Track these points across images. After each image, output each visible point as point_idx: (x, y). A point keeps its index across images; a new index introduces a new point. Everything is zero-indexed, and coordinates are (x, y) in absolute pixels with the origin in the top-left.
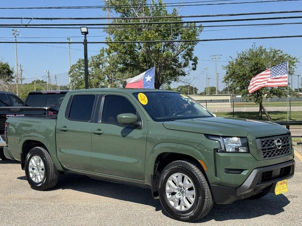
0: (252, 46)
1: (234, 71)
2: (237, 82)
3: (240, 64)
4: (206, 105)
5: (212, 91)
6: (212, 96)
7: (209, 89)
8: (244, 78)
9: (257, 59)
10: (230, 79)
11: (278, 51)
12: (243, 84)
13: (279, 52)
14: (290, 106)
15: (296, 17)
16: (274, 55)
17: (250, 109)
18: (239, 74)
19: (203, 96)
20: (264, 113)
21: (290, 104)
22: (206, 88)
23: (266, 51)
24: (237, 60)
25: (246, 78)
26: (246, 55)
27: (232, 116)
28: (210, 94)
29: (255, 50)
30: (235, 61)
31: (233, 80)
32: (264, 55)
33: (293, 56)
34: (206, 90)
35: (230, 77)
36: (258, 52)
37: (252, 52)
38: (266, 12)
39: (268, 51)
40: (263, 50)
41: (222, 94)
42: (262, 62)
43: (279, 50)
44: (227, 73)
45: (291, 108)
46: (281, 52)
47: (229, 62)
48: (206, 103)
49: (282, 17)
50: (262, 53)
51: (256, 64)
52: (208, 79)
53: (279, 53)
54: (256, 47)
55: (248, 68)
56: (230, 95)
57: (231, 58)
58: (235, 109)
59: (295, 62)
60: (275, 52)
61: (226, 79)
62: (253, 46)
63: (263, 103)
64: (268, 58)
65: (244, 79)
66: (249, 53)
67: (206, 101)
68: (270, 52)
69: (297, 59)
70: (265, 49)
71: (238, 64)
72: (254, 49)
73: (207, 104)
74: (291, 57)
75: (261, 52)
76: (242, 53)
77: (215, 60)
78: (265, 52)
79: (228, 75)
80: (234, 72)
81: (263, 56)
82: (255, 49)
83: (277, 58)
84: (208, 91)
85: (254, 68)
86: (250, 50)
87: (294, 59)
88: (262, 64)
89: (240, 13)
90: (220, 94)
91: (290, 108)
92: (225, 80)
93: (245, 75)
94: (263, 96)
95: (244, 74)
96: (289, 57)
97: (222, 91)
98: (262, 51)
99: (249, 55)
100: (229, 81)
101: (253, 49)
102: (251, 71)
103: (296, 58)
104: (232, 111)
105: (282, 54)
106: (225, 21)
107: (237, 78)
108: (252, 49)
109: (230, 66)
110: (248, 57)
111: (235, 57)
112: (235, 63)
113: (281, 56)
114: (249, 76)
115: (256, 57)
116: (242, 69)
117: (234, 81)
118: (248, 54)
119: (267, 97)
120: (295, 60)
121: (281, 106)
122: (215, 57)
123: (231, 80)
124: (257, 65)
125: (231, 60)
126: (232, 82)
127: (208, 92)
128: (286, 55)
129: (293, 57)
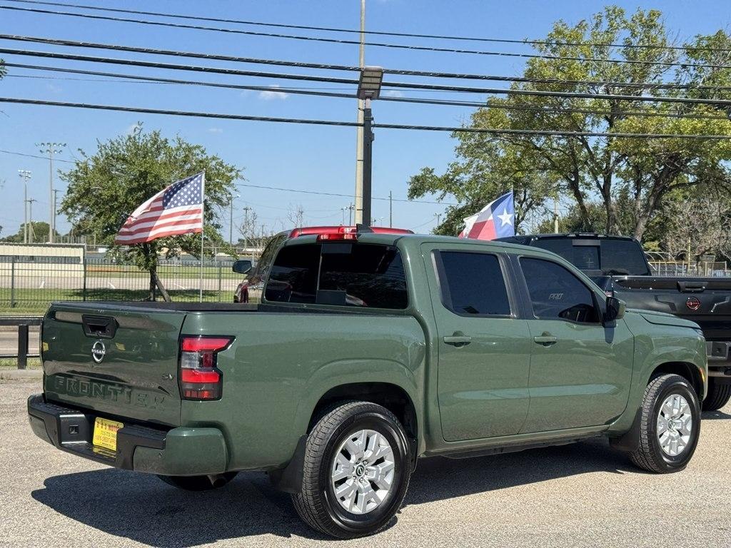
0: (135, 131)
1: (87, 186)
2: (97, 216)
3: (104, 171)
4: (13, 269)
5: (40, 234)
6: (40, 246)
7: (31, 229)
8: (113, 206)
9: (145, 163)
10: (80, 207)
11: (195, 148)
12: (112, 220)
13: (197, 151)
14: (220, 278)
15: (224, 72)
16: (186, 156)
17: (128, 283)
18: (101, 195)
19: (17, 245)
20: (159, 293)
21: (220, 273)
22: (23, 225)
23: (168, 145)
24: (96, 160)
25: (119, 207)
26: (121, 150)
27: (82, 299)
28: (34, 240)
29: (141, 141)
30: (91, 164)
31: (88, 209)
32: (162, 155)
33: (228, 163)
34: (23, 230)
35: (79, 200)
36: (149, 145)
37: (134, 144)
38: (154, 49)
39: (173, 145)
40: (162, 142)
41: (66, 242)
42: (155, 170)
43: (198, 147)
44: (70, 191)
45: (222, 282)
46: (203, 152)
47: (78, 164)
48: (13, 262)
49: (193, 66)
50: (158, 149)
51: (144, 175)
52: (28, 203)
53: (198, 155)
54: (142, 133)
55: (123, 182)
56: (83, 247)
57: (83, 153)
58: (90, 283)
59: (232, 178)
60: (190, 149)
61: (68, 207)
62: (137, 131)
63: (158, 269)
64: (172, 163)
65: (112, 209)
66: (128, 146)
67: (15, 259)
68: (178, 150)
69: (238, 171)
70: (166, 140)
71: (100, 170)
72: (139, 138)
73: (16, 265)
74: (224, 164)
75: (156, 146)
76: (109, 144)
77: (47, 155)
78: (165, 147)
79: (73, 195)
80: (88, 191)
81: (162, 158)
82: (142, 137)
83: (195, 164)
84: (28, 232)
85: (139, 185)
86: (130, 138)
87: (232, 170)
88: (156, 177)
89: (91, 43)
90: (60, 241)
91: (220, 281)
92: (65, 209)
93: (116, 200)
94: (158, 252)
95: (112, 196)
96: (221, 165)
97: (67, 235)
98: (158, 145)
99: (128, 150)
100: (77, 211)
101: (137, 137)
102: (131, 191)
103: (237, 168)
104: (82, 288)
105: (204, 157)
106: (50, 56)
107: (96, 203)
108: (134, 137)
109: (79, 174)
110: (124, 155)
111: (93, 152)
112: (91, 168)
113: (201, 162)
114: (126, 202)
115: (144, 158)
116: (108, 182)
117: (90, 213)
118: (124, 148)
119: (168, 257)
120: (233, 174)
121: (209, 278)
122: (48, 147)
123: (82, 210)
124: (145, 179)
125: (83, 159)
126: (83, 214)
127: (28, 235)
128: (214, 159)
129: (230, 166)
